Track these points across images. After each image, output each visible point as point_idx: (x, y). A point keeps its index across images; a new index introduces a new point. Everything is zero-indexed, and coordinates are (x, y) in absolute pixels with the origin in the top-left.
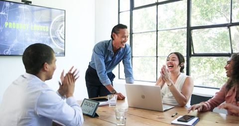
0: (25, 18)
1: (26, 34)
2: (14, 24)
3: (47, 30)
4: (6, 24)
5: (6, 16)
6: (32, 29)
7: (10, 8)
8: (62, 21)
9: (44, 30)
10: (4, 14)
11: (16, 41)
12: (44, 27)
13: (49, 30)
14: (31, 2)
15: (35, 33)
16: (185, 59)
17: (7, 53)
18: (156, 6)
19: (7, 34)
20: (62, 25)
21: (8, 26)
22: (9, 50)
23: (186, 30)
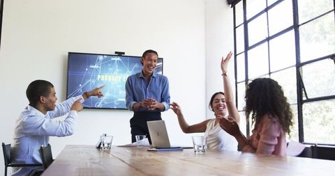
0: (117, 70)
1: (118, 86)
2: (106, 76)
4: (99, 77)
5: (99, 69)
7: (103, 61)
10: (97, 67)
11: (108, 94)
14: (124, 53)
16: (294, 109)
17: (99, 106)
18: (267, 42)
21: (100, 79)
22: (100, 103)
23: (295, 68)
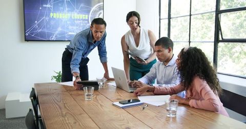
0: (66, 9)
1: (68, 22)
2: (58, 14)
3: (87, 18)
4: (51, 14)
5: (51, 8)
6: (73, 18)
7: (55, 1)
8: (100, 10)
9: (84, 18)
10: (50, 6)
11: (60, 29)
12: (84, 15)
13: (88, 18)
15: (75, 22)
17: (53, 39)
19: (52, 23)
20: (101, 13)
21: (52, 17)
22: (54, 36)
23: (215, 14)
